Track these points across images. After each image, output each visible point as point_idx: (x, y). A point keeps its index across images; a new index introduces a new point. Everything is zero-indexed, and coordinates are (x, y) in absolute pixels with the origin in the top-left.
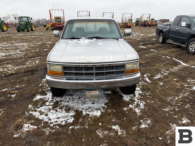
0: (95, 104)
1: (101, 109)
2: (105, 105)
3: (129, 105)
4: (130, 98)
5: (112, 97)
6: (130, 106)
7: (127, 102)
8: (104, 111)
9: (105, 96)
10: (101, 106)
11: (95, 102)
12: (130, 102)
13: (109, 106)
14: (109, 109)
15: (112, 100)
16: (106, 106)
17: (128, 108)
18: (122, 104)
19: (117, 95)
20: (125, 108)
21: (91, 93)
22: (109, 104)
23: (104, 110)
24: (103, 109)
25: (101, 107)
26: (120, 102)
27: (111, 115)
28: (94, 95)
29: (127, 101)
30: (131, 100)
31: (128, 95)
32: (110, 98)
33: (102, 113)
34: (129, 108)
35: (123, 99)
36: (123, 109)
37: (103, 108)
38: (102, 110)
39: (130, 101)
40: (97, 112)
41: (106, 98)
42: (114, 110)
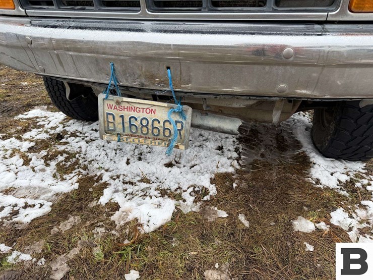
0: (175, 170)
1: (186, 195)
2: (212, 181)
3: (334, 209)
4: (344, 178)
5: (262, 156)
6: (339, 217)
7: (328, 194)
8: (194, 209)
9: (236, 150)
10: (191, 183)
11: (183, 161)
12: (339, 196)
13: (227, 191)
14: (221, 208)
15: (258, 168)
16: (213, 190)
17: (322, 225)
18: (296, 196)
19: (288, 154)
20: (307, 217)
21: (129, 109)
22: (232, 181)
23: (199, 204)
24: (192, 199)
25: (191, 189)
26: (291, 187)
27: (218, 241)
28: (144, 123)
29: (327, 189)
30: (349, 185)
31: (337, 163)
32: (251, 160)
33: (177, 214)
34: (328, 223)
35: (307, 175)
36: (291, 225)
37: (197, 192)
38: (190, 200)
39: (344, 193)
40: (159, 206)
41: (235, 155)
42: (242, 218)
